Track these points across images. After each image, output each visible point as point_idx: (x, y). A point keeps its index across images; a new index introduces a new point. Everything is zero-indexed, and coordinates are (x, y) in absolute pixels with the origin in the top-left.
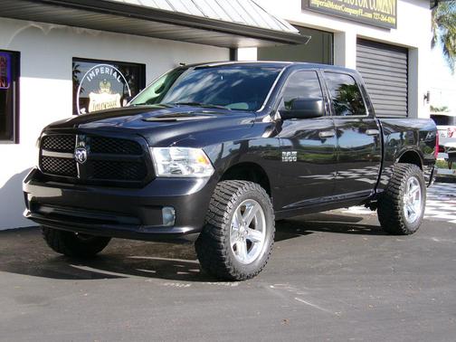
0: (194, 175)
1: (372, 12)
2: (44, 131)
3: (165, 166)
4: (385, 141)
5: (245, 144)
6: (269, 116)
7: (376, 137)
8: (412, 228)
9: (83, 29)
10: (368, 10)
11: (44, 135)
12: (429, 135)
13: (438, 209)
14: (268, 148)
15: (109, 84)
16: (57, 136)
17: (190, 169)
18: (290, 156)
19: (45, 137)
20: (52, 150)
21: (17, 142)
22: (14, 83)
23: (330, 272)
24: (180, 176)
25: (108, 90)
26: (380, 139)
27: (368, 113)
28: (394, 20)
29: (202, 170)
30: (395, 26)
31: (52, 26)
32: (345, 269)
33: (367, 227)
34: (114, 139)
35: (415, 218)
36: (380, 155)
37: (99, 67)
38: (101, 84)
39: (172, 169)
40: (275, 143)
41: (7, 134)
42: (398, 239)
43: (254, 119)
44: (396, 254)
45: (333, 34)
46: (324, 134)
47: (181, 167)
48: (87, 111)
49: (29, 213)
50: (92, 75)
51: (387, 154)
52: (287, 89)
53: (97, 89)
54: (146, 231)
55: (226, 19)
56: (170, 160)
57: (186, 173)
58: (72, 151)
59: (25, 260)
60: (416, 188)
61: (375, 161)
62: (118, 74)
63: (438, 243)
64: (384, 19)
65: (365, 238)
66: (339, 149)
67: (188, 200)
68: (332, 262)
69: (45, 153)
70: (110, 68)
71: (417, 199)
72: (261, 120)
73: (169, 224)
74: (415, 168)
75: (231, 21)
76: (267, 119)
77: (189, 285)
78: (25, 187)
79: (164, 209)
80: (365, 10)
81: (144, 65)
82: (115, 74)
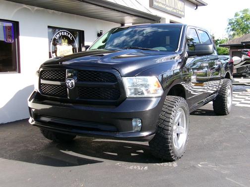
0: (152, 95)
1: (176, 9)
2: (41, 67)
9: (53, 11)
10: (174, 9)
11: (41, 69)
15: (66, 41)
18: (194, 79)
19: (42, 71)
20: (49, 80)
21: (19, 72)
22: (16, 39)
24: (143, 96)
25: (66, 44)
28: (183, 14)
30: (184, 16)
31: (36, 8)
37: (61, 32)
38: (63, 41)
41: (13, 68)
48: (56, 55)
49: (33, 121)
50: (58, 36)
54: (121, 136)
58: (64, 81)
62: (71, 36)
64: (180, 13)
69: (43, 81)
70: (67, 32)
78: (30, 104)
79: (133, 120)
81: (84, 31)
82: (69, 36)
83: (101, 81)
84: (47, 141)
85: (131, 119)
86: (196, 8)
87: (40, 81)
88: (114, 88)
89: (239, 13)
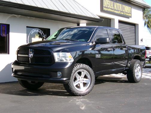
0: (68, 61)
1: (123, 12)
2: (18, 48)
3: (58, 59)
4: (129, 52)
5: (83, 52)
6: (91, 43)
7: (126, 51)
8: (138, 80)
11: (18, 49)
12: (143, 51)
13: (146, 75)
14: (91, 54)
15: (38, 35)
16: (23, 50)
17: (66, 59)
18: (98, 56)
20: (21, 54)
21: (9, 53)
22: (8, 34)
23: (112, 93)
24: (63, 62)
25: (38, 37)
26: (127, 52)
27: (123, 43)
28: (130, 15)
29: (70, 60)
30: (131, 17)
31: (20, 16)
32: (117, 92)
33: (123, 80)
34: (42, 50)
35: (139, 77)
36: (127, 57)
37: (35, 30)
38: (36, 35)
39: (60, 59)
40: (93, 52)
42: (134, 84)
43: (86, 44)
44: (133, 88)
45: (110, 19)
46: (109, 49)
47: (63, 59)
49: (13, 75)
50: (33, 32)
51: (129, 57)
52: (97, 36)
53: (34, 37)
54: (52, 80)
55: (76, 13)
56: (60, 57)
57: (65, 61)
58: (28, 54)
59: (12, 91)
60: (139, 67)
61: (126, 59)
62: (41, 32)
63: (147, 85)
64: (127, 14)
65: (123, 84)
66: (114, 55)
67: (66, 69)
68: (112, 91)
69: (19, 55)
70: (39, 30)
71: (139, 71)
72: (89, 44)
73: (60, 77)
74: (138, 61)
75: (78, 14)
76: (91, 44)
77: (66, 97)
78: (12, 66)
79: (58, 72)
80: (121, 12)
81: (50, 29)
82: (40, 32)
83: (44, 54)
87: (17, 55)
88: (50, 58)
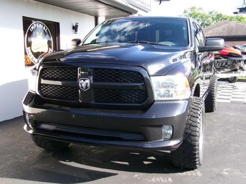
1: (144, 3)
10: (142, 3)
15: (41, 33)
20: (53, 79)
25: (41, 37)
38: (38, 33)
48: (31, 49)
50: (33, 28)
53: (35, 36)
54: (150, 146)
62: (46, 28)
64: (147, 7)
70: (42, 24)
81: (59, 23)
82: (44, 28)
83: (124, 81)
84: (38, 150)
85: (161, 126)
86: (159, 2)
87: (40, 81)
88: (140, 90)
89: (187, 10)
